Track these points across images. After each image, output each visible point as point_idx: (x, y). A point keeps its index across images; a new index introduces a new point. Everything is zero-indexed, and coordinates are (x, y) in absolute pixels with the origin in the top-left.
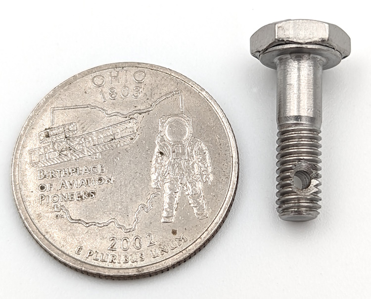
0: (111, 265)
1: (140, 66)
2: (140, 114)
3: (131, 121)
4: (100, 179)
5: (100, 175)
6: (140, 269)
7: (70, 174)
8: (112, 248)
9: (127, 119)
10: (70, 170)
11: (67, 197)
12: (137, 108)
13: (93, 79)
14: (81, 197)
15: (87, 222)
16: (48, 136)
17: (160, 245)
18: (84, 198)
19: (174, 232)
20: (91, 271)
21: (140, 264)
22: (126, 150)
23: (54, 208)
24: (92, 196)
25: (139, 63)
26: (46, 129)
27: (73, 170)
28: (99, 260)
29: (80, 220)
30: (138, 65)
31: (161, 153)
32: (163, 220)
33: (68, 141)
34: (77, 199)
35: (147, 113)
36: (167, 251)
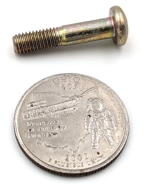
0: (67, 168)
1: (77, 75)
2: (78, 97)
3: (74, 100)
4: (59, 127)
5: (59, 125)
6: (82, 171)
7: (44, 124)
8: (67, 160)
9: (71, 99)
10: (44, 122)
11: (43, 135)
12: (76, 95)
13: (53, 80)
14: (50, 135)
15: (54, 147)
16: (32, 106)
17: (91, 159)
18: (51, 136)
19: (98, 153)
20: (57, 171)
21: (81, 168)
22: (71, 113)
23: (36, 140)
24: (55, 135)
25: (76, 74)
26: (31, 103)
27: (45, 122)
28: (61, 165)
29: (50, 146)
30: (76, 75)
31: (89, 116)
32: (92, 148)
33: (42, 109)
34: (48, 136)
35: (81, 97)
36: (95, 162)
